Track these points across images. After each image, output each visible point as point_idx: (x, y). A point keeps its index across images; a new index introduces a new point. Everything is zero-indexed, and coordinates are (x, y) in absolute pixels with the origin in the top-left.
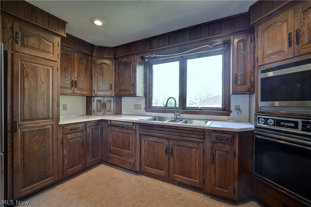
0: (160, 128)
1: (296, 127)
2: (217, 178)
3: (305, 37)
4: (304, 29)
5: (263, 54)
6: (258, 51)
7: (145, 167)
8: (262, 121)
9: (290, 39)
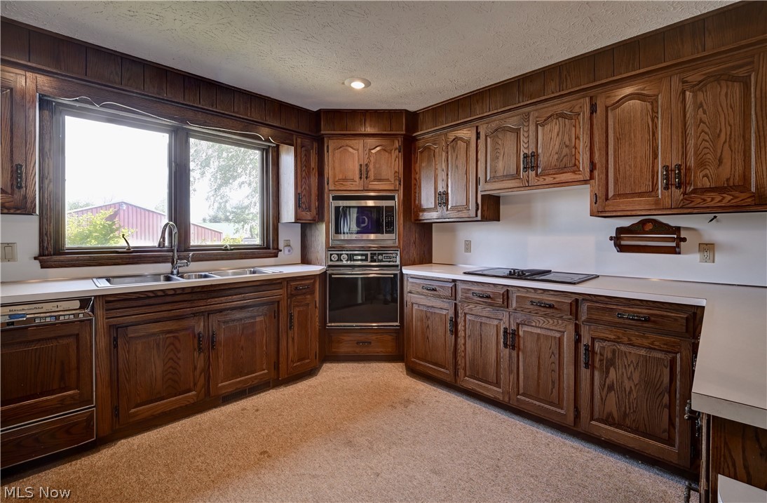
0: (178, 296)
1: (366, 260)
2: (296, 348)
3: (371, 174)
4: (371, 166)
5: (335, 177)
6: (329, 171)
7: (133, 410)
8: (335, 257)
9: (361, 171)
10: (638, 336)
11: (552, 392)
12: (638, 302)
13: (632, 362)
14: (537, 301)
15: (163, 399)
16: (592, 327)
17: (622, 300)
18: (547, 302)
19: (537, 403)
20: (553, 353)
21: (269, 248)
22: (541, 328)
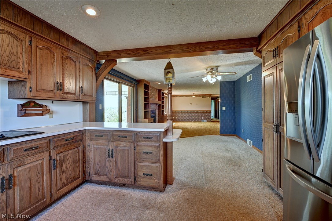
10: (71, 146)
11: (39, 195)
12: (70, 133)
13: (69, 157)
14: (29, 147)
16: (56, 150)
17: (65, 134)
18: (35, 146)
19: (29, 209)
20: (39, 173)
22: (30, 163)
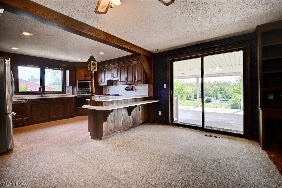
3: (87, 76)
4: (87, 74)
5: (78, 76)
6: (77, 75)
7: (35, 120)
8: (78, 93)
9: (84, 75)
15: (40, 118)
21: (64, 91)
